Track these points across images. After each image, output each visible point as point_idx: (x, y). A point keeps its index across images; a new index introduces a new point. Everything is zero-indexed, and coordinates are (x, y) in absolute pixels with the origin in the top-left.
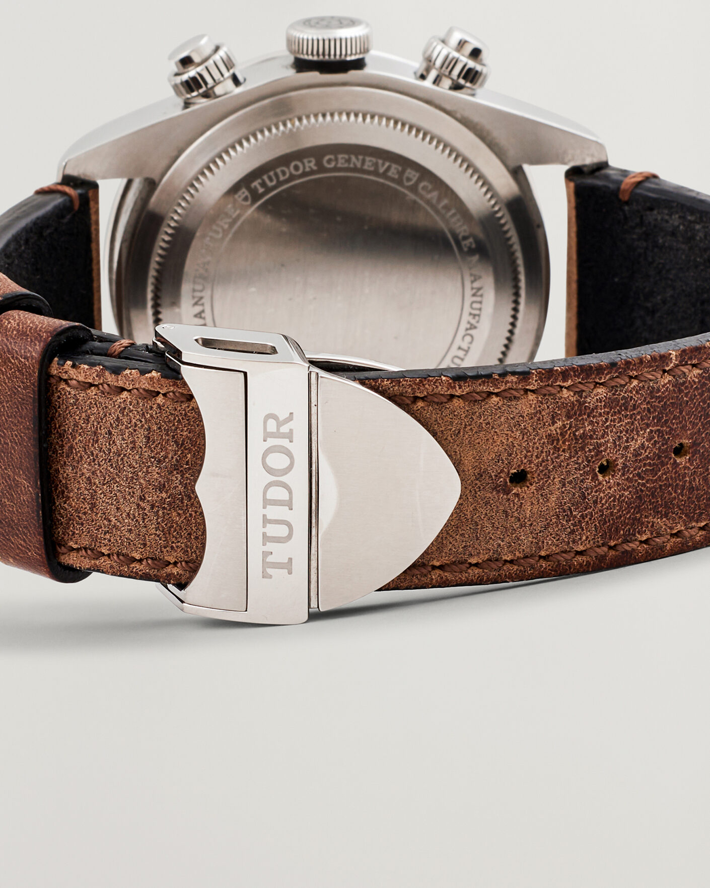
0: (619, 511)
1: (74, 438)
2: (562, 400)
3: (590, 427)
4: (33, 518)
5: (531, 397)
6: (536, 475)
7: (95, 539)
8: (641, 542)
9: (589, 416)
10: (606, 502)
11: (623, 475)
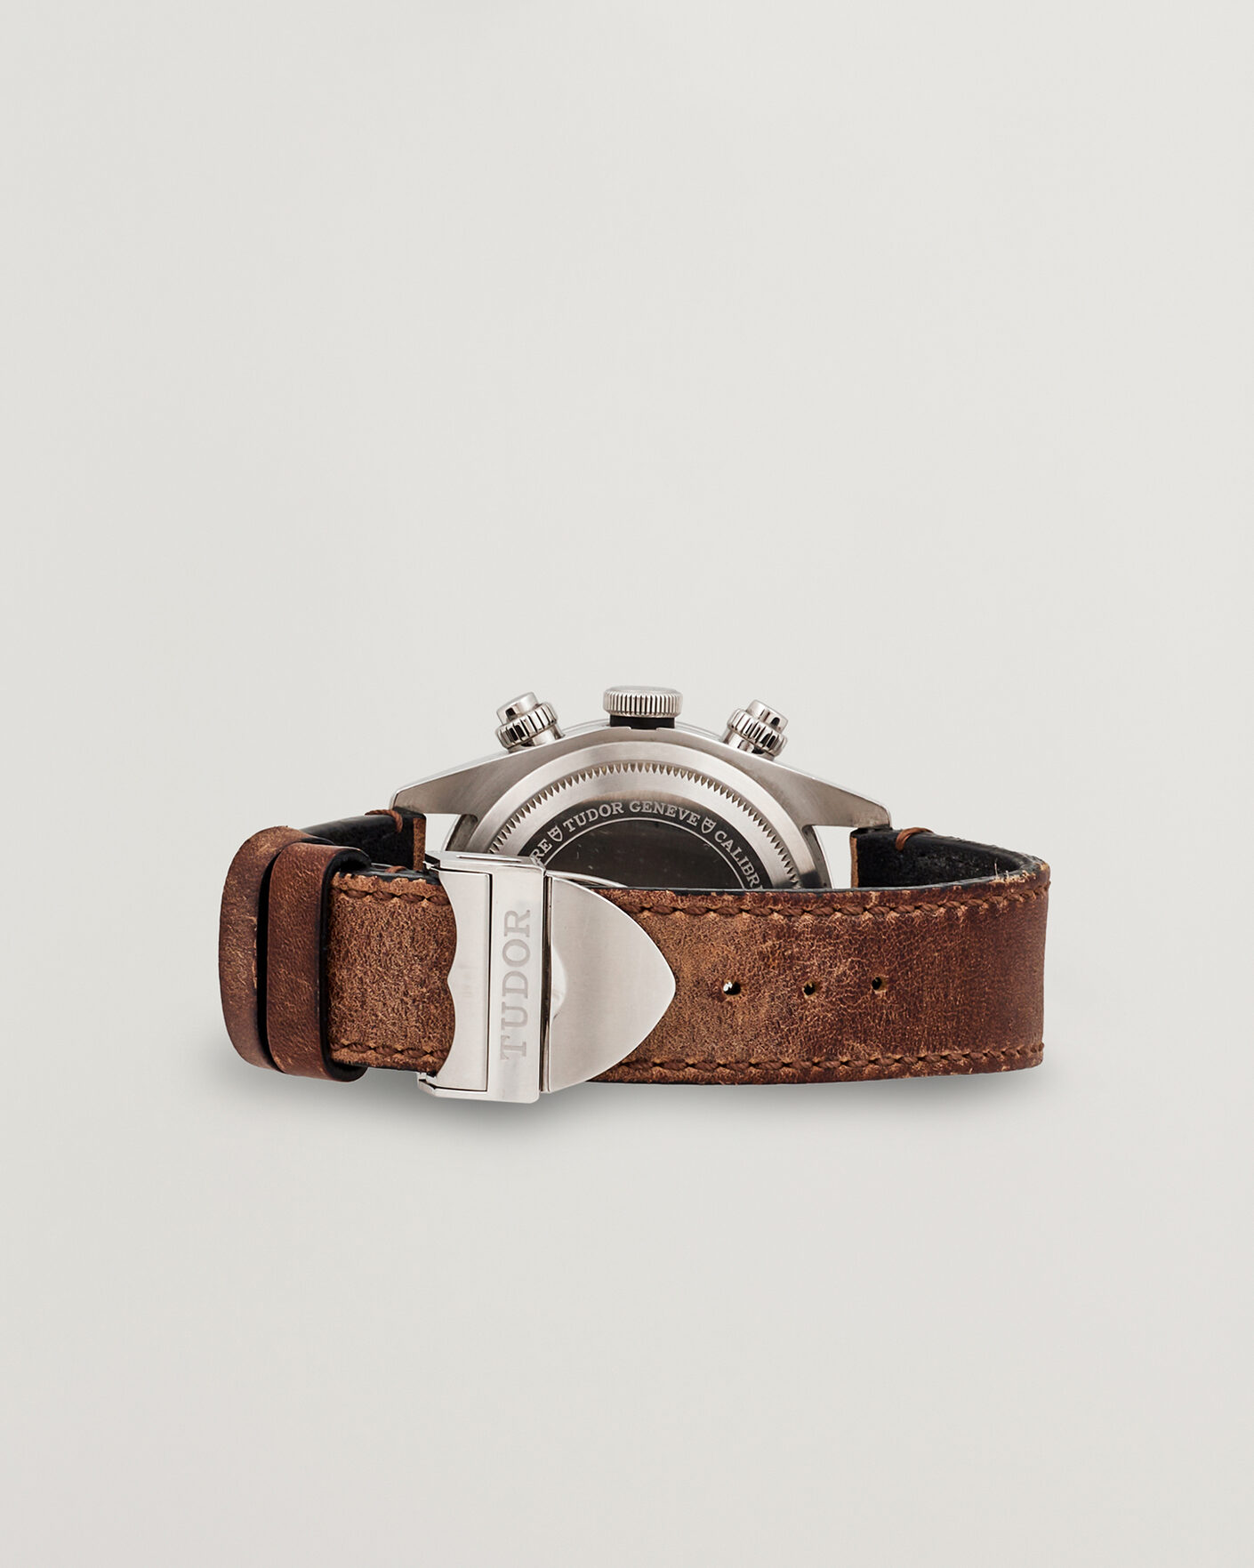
0: (822, 1030)
1: (350, 943)
2: (773, 922)
3: (797, 949)
4: (311, 1015)
5: (745, 915)
6: (748, 988)
7: (364, 1034)
8: (842, 1063)
9: (797, 939)
10: (811, 1020)
11: (827, 997)
